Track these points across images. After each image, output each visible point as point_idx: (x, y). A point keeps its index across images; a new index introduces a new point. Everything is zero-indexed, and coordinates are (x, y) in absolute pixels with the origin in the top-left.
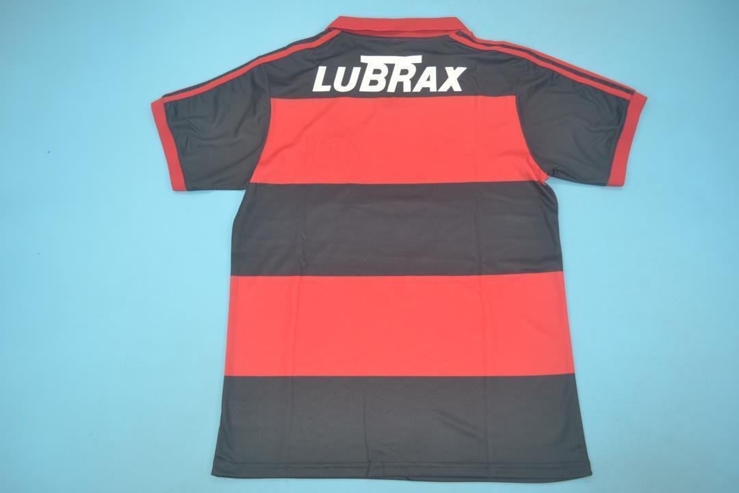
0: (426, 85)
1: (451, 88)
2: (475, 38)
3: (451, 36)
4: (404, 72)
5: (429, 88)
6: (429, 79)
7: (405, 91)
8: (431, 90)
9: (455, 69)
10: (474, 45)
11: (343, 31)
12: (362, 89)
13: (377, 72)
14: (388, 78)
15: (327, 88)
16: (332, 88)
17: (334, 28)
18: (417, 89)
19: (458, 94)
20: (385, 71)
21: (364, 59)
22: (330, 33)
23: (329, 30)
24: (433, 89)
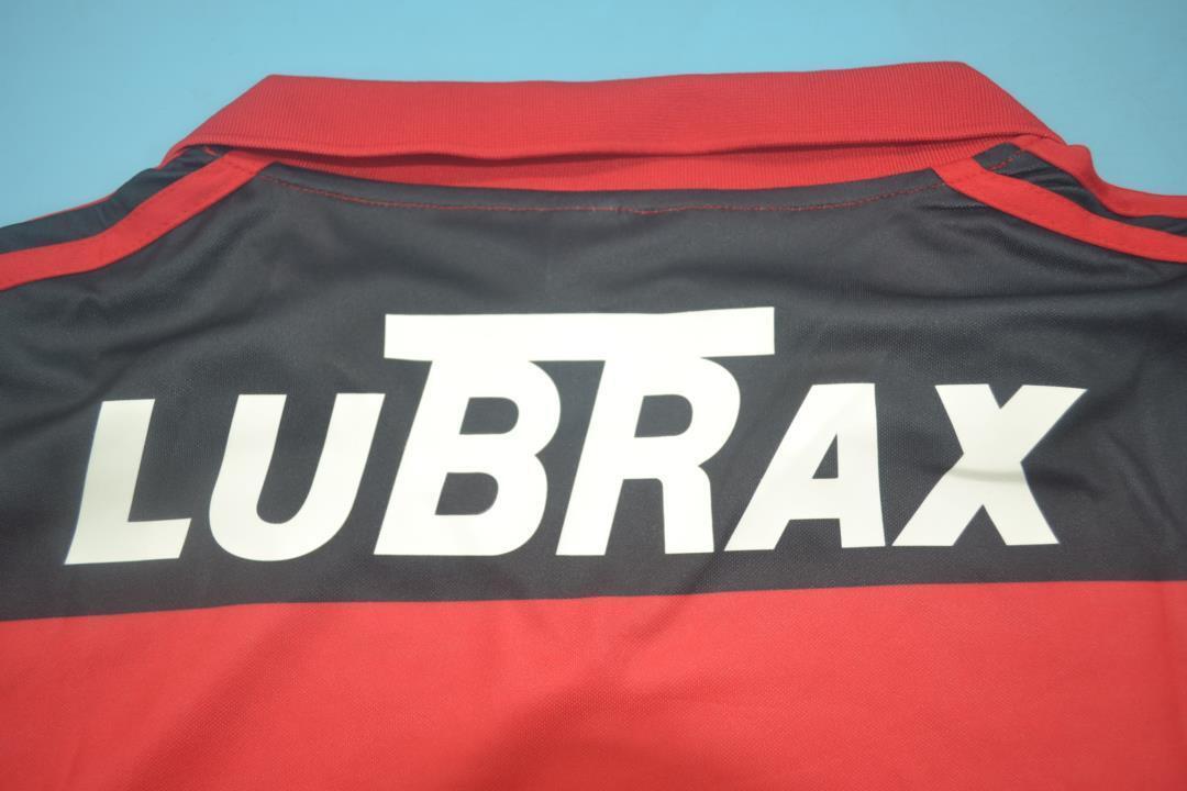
0: (815, 503)
1: (981, 525)
2: (1104, 187)
3: (947, 175)
4: (664, 416)
5: (833, 526)
6: (828, 468)
7: (672, 547)
8: (849, 540)
9: (1002, 397)
10: (1102, 231)
11: (279, 160)
12: (394, 540)
13: (490, 416)
14: (561, 460)
15: (165, 540)
16: (200, 536)
17: (224, 149)
18: (758, 531)
19: (1029, 562)
20: (541, 413)
21: (405, 336)
22: (193, 180)
23: (189, 156)
24: (862, 529)
